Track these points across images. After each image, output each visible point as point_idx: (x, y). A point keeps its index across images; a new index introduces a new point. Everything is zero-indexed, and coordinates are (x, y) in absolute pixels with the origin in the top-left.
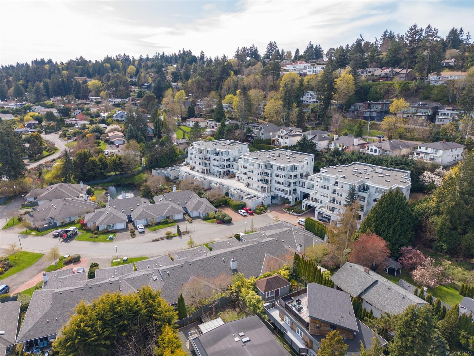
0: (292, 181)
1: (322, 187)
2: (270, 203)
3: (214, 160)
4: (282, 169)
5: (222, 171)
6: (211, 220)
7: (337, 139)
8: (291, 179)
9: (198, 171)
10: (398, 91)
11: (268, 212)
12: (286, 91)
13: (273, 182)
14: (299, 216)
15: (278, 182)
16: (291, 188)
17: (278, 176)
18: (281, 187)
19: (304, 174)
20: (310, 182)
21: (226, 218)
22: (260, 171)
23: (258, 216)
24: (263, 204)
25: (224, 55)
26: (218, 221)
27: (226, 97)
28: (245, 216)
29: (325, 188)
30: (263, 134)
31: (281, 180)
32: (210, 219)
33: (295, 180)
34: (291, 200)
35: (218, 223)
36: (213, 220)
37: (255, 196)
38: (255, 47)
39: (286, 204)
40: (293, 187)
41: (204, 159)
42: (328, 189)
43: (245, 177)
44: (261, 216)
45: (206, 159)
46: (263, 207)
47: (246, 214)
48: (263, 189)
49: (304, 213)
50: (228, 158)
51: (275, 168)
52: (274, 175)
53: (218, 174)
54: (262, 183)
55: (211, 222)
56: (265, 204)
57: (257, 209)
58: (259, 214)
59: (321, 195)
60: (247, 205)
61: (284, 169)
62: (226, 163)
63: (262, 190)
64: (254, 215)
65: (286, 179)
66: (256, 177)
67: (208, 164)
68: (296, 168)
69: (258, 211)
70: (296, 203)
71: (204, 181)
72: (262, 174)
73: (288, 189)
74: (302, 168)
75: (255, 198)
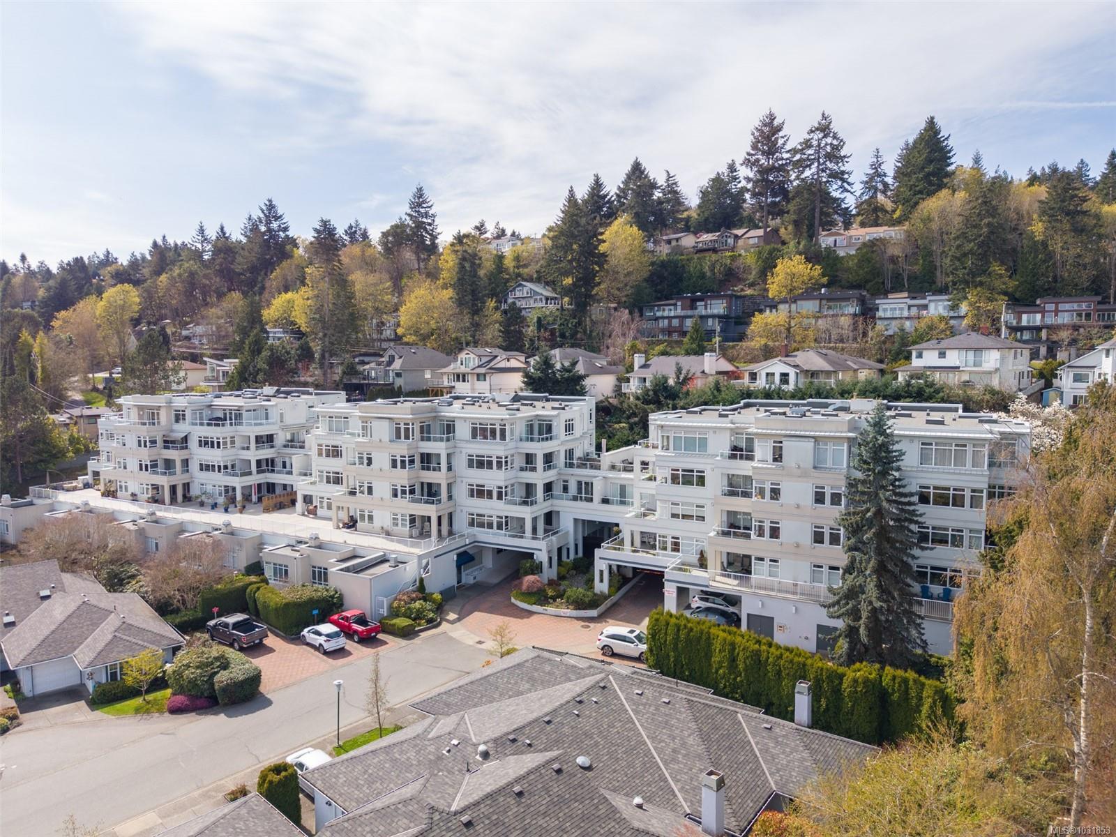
0: (539, 478)
1: (675, 479)
2: (452, 580)
3: (205, 443)
4: (493, 432)
5: (238, 483)
6: (137, 701)
7: (645, 366)
8: (534, 469)
9: (134, 497)
10: (754, 273)
11: (452, 622)
12: (464, 259)
13: (461, 493)
14: (592, 619)
15: (479, 492)
16: (535, 508)
17: (480, 464)
18: (494, 508)
19: (578, 453)
20: (612, 474)
21: (222, 677)
22: (402, 449)
23: (402, 642)
24: (421, 587)
25: (270, 201)
26: (181, 699)
27: (274, 302)
28: (340, 653)
29: (688, 481)
30: (398, 375)
31: (492, 479)
32: (133, 693)
33: (551, 475)
34: (542, 556)
35: (176, 710)
36: (150, 697)
37: (383, 560)
38: (362, 226)
39: (526, 574)
40: (542, 506)
41: (160, 443)
42: (701, 481)
43: (337, 491)
44: (417, 641)
45: (168, 443)
46: (425, 599)
47: (342, 641)
48: (420, 527)
49: (608, 603)
50: (264, 430)
51: (463, 431)
52: (461, 463)
53: (221, 500)
54: (414, 501)
55: (138, 711)
56: (434, 588)
57: (394, 613)
58: (407, 634)
59: (674, 516)
60: (348, 601)
61: (503, 432)
62: (254, 455)
63: (415, 532)
64: (384, 643)
65: (511, 474)
66: (386, 479)
67: (178, 465)
68: (549, 429)
69: (402, 622)
70: (563, 571)
71: (153, 531)
72: (412, 462)
73: (526, 513)
74: (569, 428)
75: (386, 565)
